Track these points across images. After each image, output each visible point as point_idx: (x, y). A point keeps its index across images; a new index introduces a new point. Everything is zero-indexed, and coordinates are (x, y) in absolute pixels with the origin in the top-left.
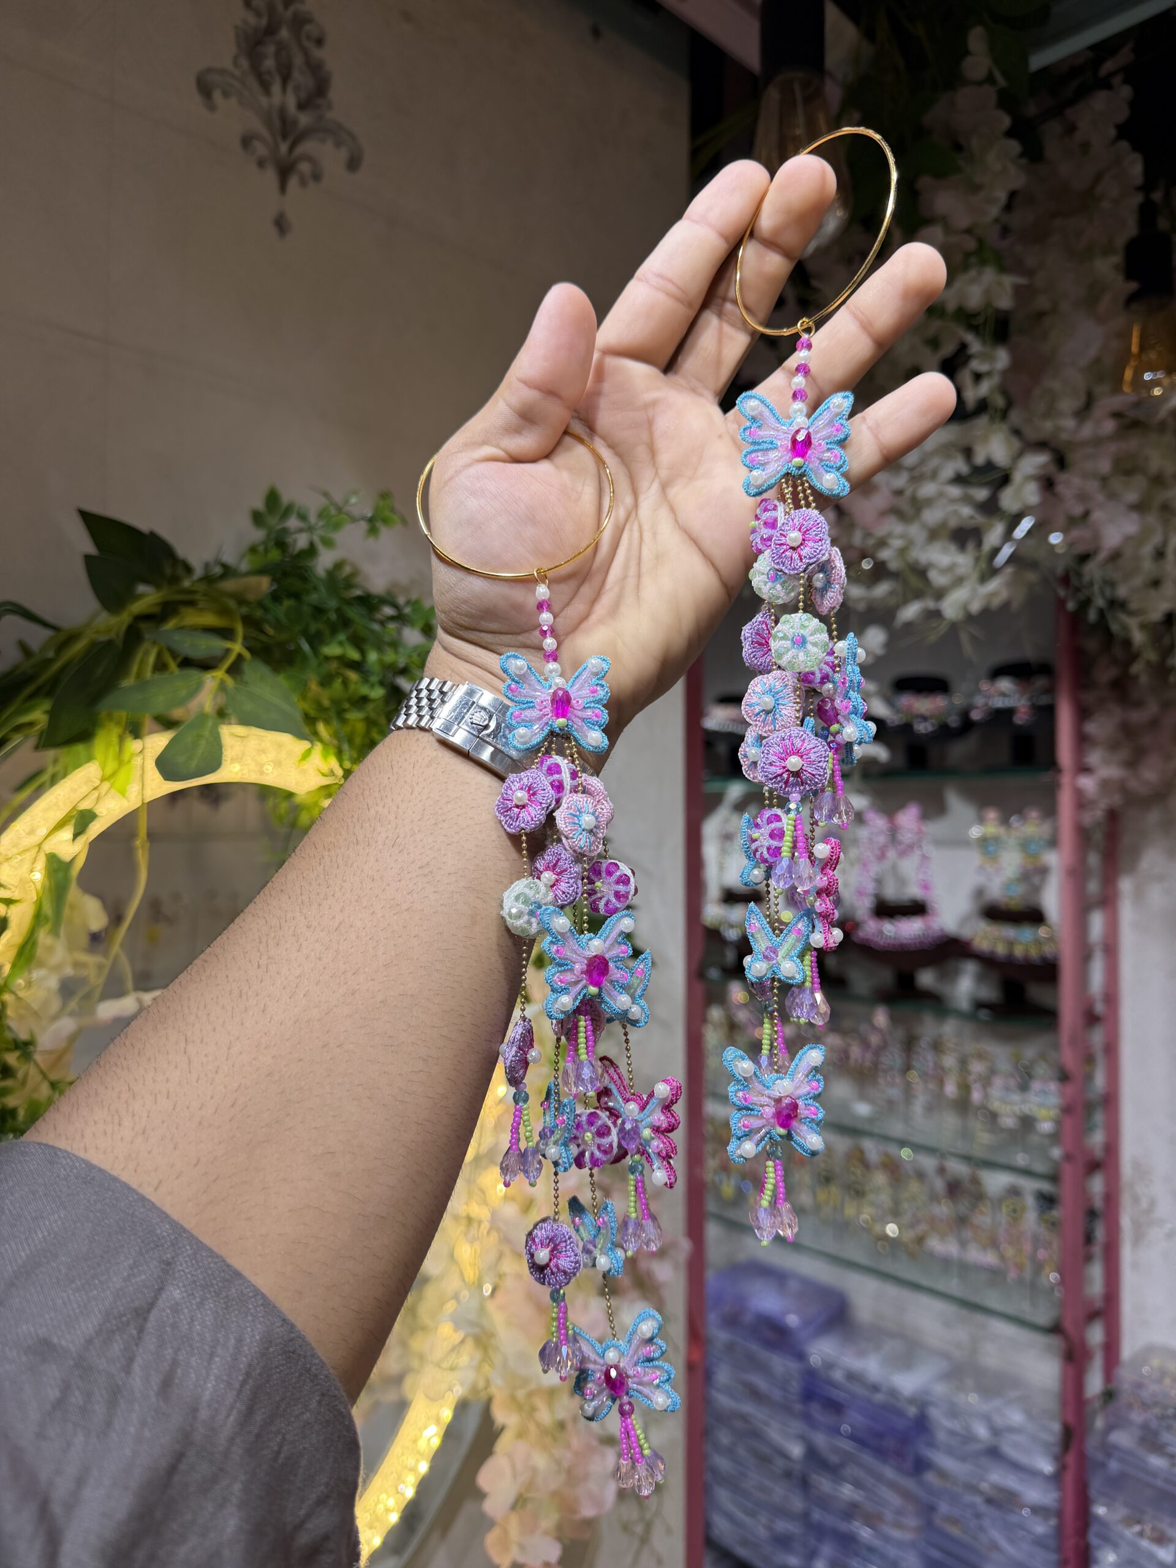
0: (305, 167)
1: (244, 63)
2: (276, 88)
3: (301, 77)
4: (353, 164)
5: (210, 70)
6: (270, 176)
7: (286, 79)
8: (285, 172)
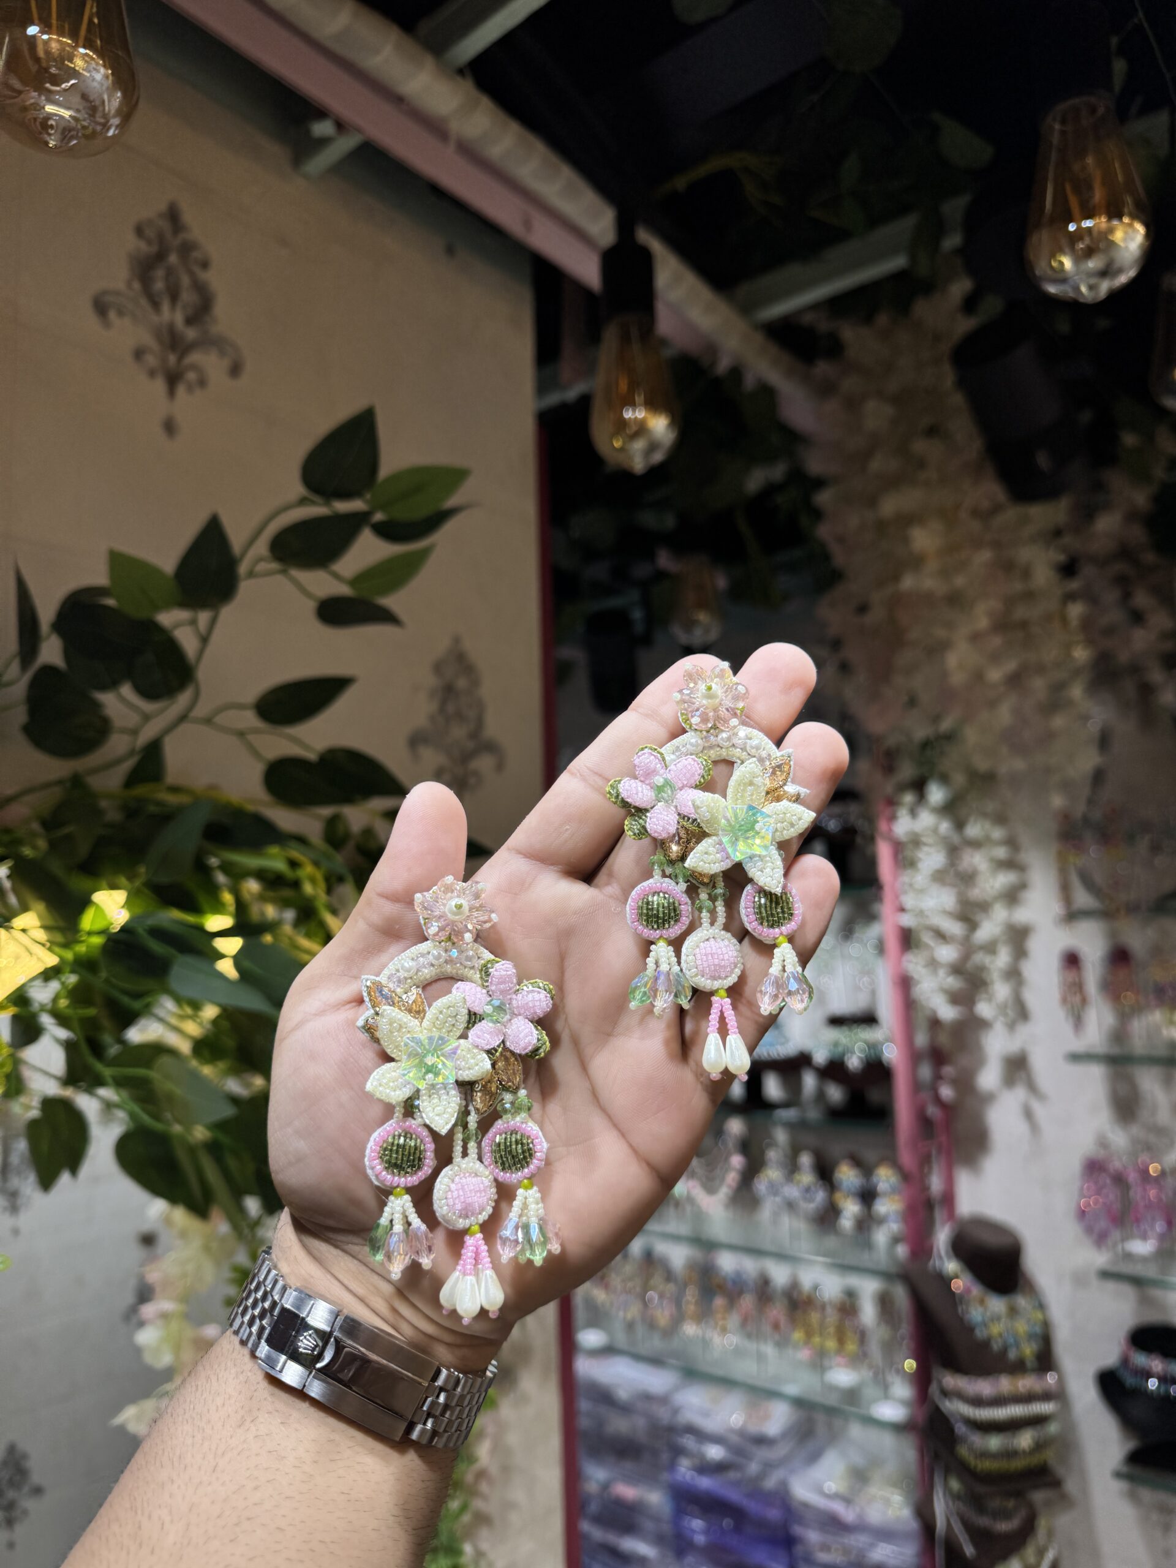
0: (191, 376)
1: (137, 285)
2: (166, 307)
3: (188, 296)
4: (235, 370)
5: (105, 293)
6: (159, 385)
7: (174, 297)
8: (173, 380)
